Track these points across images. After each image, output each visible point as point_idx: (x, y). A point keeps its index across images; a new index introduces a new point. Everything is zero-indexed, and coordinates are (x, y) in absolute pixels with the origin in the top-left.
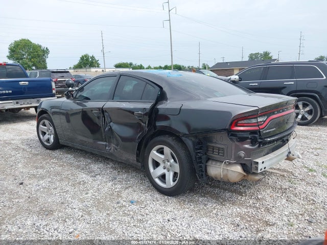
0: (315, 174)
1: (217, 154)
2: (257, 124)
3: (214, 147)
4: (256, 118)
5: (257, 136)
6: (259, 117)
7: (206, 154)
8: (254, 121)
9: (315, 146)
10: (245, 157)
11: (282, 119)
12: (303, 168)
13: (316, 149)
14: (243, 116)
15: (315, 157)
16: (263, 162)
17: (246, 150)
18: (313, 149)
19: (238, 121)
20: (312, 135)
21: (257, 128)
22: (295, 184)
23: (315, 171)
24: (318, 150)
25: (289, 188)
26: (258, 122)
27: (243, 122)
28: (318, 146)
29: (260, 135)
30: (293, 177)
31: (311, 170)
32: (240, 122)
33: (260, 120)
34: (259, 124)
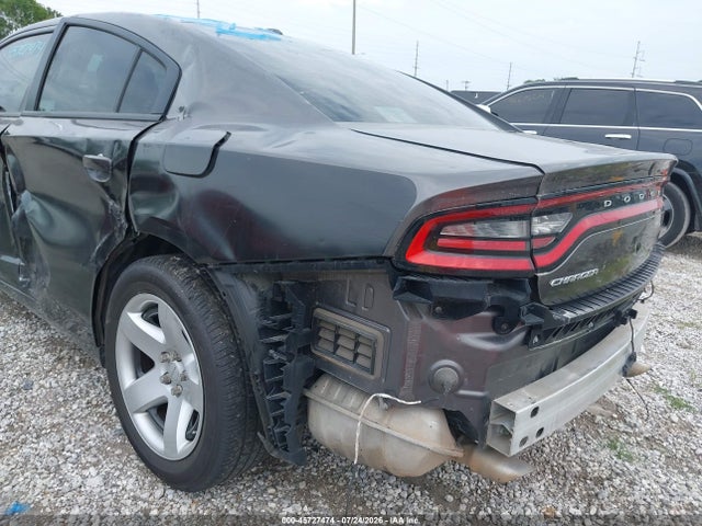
0: (689, 417)
1: (350, 356)
2: (524, 247)
3: (338, 327)
4: (526, 217)
5: (520, 297)
6: (540, 214)
7: (306, 350)
8: (514, 230)
9: (678, 316)
10: (460, 385)
11: (618, 234)
12: (653, 394)
13: (682, 325)
14: (465, 202)
15: (682, 352)
16: (535, 412)
17: (466, 355)
18: (672, 324)
19: (441, 227)
20: (666, 280)
21: (524, 264)
22: (630, 458)
23: (690, 409)
24: (688, 331)
25: (609, 479)
26: (532, 237)
27: (463, 230)
28: (687, 317)
29: (535, 296)
30: (622, 426)
31: (677, 404)
32: (449, 231)
33: (542, 226)
34: (537, 244)
